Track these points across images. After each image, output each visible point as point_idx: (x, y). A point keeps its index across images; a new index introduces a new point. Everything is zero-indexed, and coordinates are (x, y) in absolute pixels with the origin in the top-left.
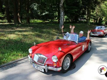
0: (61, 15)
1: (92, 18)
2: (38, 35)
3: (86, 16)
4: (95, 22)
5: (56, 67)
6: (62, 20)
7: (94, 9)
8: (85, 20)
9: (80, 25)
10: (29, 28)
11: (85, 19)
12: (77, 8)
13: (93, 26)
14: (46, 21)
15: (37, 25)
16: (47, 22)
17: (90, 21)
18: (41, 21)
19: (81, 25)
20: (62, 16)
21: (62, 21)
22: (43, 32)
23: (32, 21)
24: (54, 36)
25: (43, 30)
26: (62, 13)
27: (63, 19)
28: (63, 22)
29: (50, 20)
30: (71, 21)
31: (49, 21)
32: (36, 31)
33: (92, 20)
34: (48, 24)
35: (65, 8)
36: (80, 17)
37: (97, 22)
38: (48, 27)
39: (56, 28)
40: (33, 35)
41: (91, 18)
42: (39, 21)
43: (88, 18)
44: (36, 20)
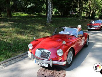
1: (85, 11)
2: (21, 32)
3: (78, 9)
4: (88, 15)
5: (61, 61)
8: (77, 14)
10: (8, 24)
11: (76, 12)
13: (86, 20)
14: (32, 14)
15: (20, 19)
16: (34, 15)
17: (83, 14)
18: (26, 15)
19: (72, 19)
20: (50, 9)
21: (49, 14)
22: (26, 28)
23: (15, 14)
24: (40, 33)
25: (27, 25)
26: (50, 4)
27: (51, 12)
28: (51, 16)
29: (37, 14)
30: (60, 14)
31: (35, 14)
32: (18, 27)
33: (84, 14)
34: (34, 18)
36: (71, 10)
37: (89, 15)
38: (33, 22)
39: (43, 23)
40: (14, 32)
41: (83, 11)
42: (24, 14)
43: (80, 11)
44: (20, 14)
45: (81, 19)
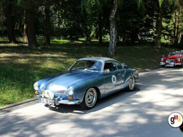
0: (111, 32)
1: (166, 34)
3: (154, 31)
8: (152, 39)
9: (141, 48)
12: (136, 15)
17: (162, 39)
20: (114, 35)
21: (112, 42)
26: (114, 29)
28: (114, 44)
30: (121, 40)
35: (117, 23)
39: (104, 54)
41: (163, 34)
45: (158, 48)
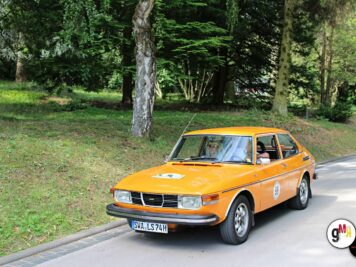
0: (140, 68)
1: (302, 84)
3: (272, 75)
6: (146, 95)
7: (310, 41)
8: (266, 95)
20: (146, 78)
21: (143, 100)
26: (147, 60)
27: (148, 90)
28: (149, 107)
38: (71, 130)
39: (116, 135)
41: (295, 82)
